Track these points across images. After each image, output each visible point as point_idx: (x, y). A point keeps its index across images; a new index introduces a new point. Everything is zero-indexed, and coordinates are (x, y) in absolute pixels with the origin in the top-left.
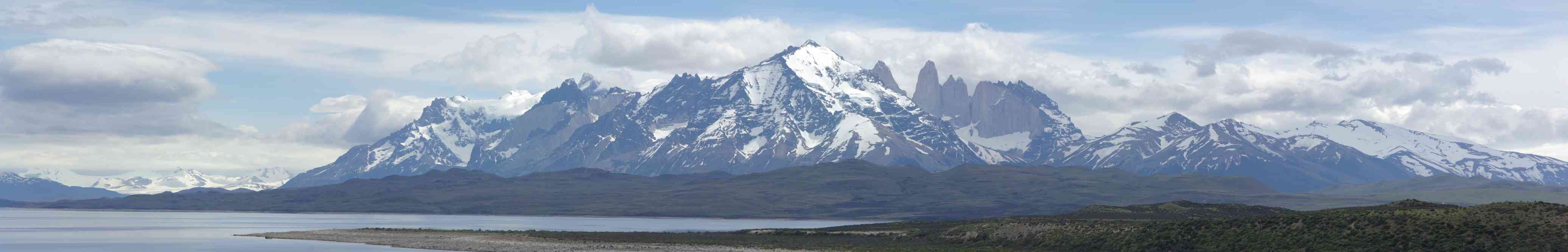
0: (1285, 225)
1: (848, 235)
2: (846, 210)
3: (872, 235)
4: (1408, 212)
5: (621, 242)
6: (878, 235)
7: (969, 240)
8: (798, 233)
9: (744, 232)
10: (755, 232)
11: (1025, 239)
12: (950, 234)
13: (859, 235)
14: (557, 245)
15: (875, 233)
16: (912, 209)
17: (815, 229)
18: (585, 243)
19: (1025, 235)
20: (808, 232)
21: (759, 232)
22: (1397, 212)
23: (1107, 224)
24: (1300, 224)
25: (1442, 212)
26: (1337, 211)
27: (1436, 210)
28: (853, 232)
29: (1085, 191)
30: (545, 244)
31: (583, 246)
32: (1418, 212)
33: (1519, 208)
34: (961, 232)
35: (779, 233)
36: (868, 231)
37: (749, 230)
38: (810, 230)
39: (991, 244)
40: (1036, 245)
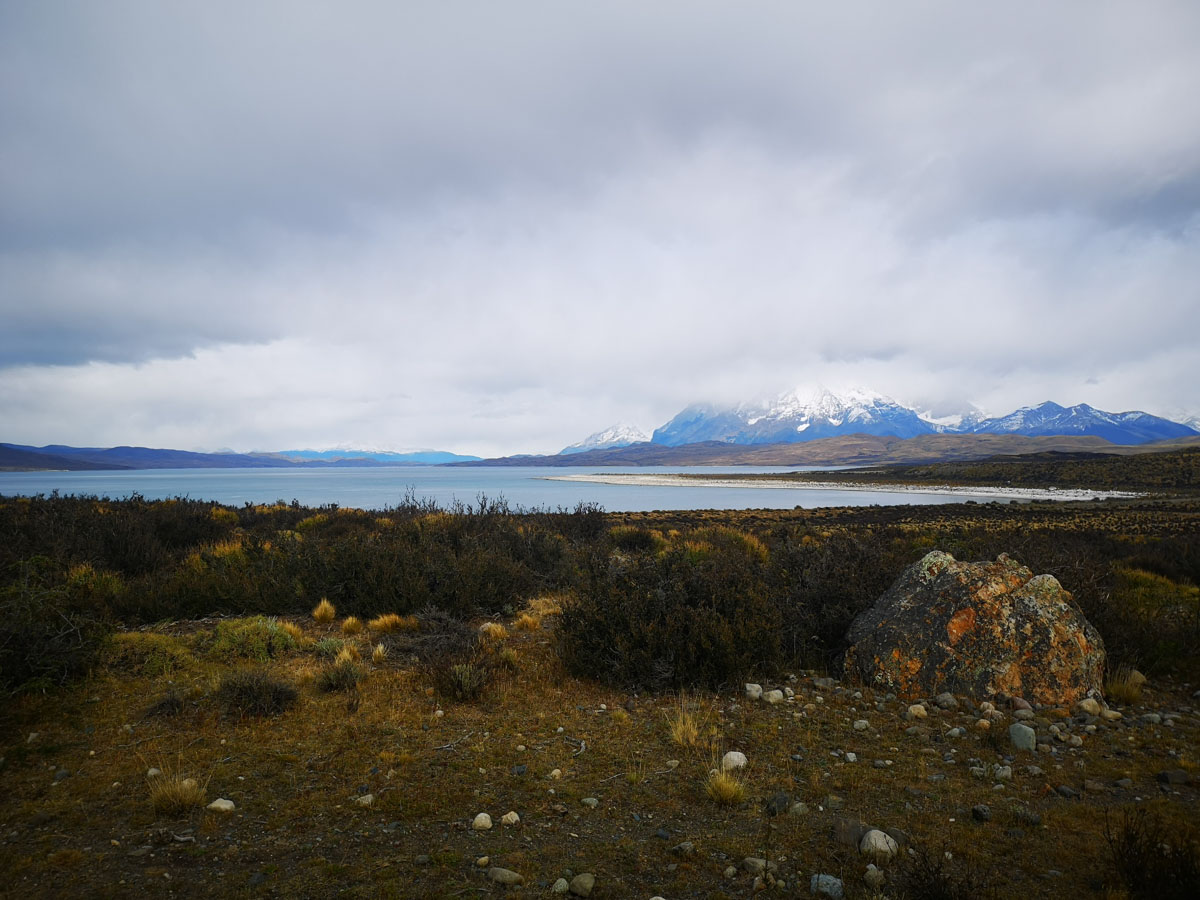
2: (854, 460)
7: (920, 476)
8: (824, 473)
11: (954, 474)
15: (866, 473)
16: (891, 459)
21: (802, 472)
22: (1185, 455)
24: (1122, 462)
26: (1145, 454)
29: (993, 446)
35: (814, 473)
39: (935, 478)
40: (960, 478)
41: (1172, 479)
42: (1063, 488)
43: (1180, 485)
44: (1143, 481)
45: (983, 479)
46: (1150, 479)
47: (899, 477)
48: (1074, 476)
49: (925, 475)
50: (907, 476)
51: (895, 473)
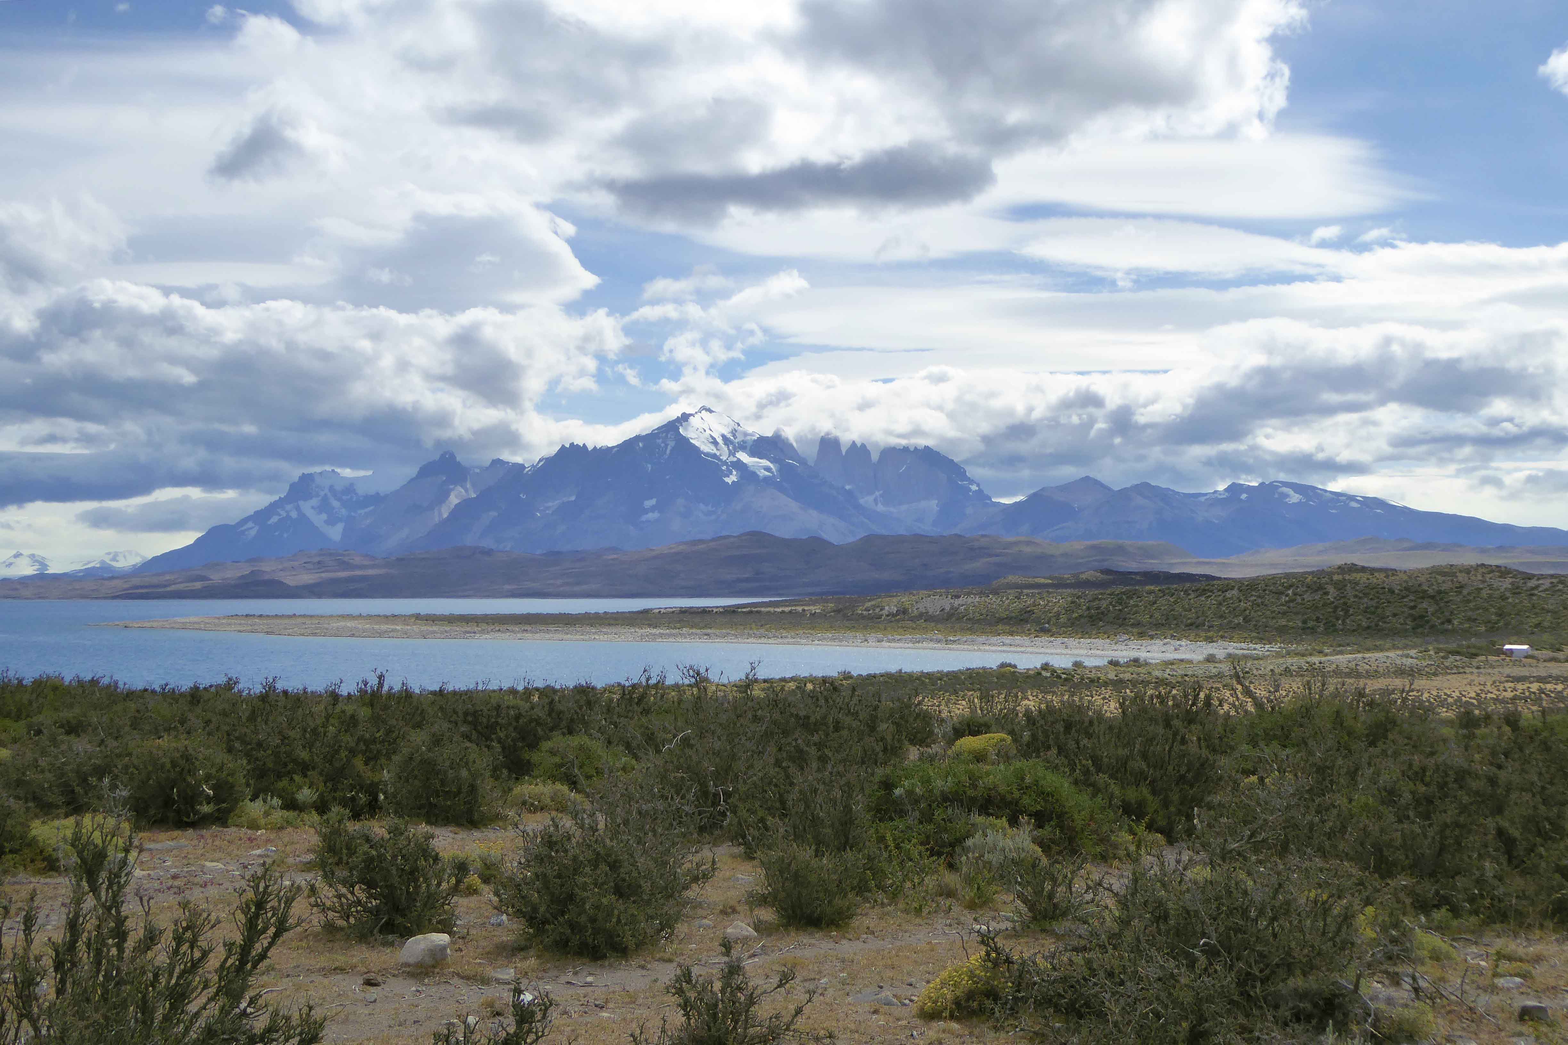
0: (1220, 593)
1: (757, 612)
3: (783, 612)
4: (1347, 577)
5: (516, 624)
6: (790, 612)
7: (888, 616)
8: (704, 612)
9: (646, 612)
10: (657, 611)
11: (948, 613)
12: (867, 610)
13: (769, 612)
14: (447, 629)
15: (787, 609)
17: (724, 607)
18: (477, 626)
19: (948, 608)
20: (715, 610)
21: (662, 611)
22: (1336, 577)
23: (1033, 595)
24: (1235, 592)
25: (1382, 576)
26: (1274, 577)
27: (1376, 574)
28: (763, 609)
30: (435, 628)
31: (476, 629)
32: (1357, 576)
33: (1461, 571)
34: (878, 607)
35: (684, 611)
36: (778, 607)
37: (652, 610)
38: (717, 607)
39: (912, 619)
40: (959, 619)
41: (1318, 619)
42: (1141, 635)
43: (1331, 629)
44: (1272, 623)
45: (1000, 620)
46: (1283, 622)
47: (846, 618)
48: (1157, 615)
49: (894, 615)
50: (862, 617)
51: (838, 611)
